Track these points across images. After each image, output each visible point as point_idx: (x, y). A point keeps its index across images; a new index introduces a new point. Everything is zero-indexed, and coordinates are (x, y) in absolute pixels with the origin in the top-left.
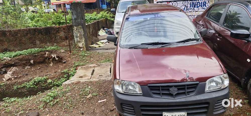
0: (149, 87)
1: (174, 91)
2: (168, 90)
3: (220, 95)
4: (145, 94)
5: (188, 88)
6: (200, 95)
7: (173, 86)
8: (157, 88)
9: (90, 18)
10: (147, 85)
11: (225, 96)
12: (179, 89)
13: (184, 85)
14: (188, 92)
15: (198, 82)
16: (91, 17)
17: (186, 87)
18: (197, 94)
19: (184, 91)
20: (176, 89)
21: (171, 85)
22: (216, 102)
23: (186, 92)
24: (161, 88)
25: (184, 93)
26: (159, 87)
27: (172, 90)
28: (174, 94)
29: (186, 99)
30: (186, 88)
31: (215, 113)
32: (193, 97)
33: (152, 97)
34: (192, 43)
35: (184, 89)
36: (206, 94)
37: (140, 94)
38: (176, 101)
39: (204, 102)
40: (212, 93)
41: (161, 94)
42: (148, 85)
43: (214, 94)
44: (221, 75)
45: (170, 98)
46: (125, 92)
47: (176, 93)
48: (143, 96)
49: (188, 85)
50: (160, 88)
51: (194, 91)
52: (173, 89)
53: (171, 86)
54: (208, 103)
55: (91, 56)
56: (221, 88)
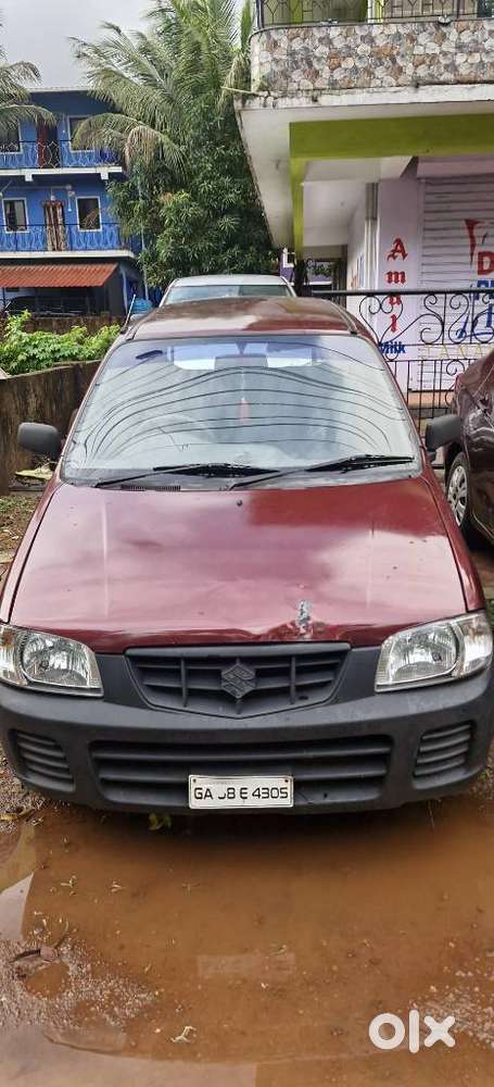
0: (135, 659)
1: (240, 680)
2: (217, 675)
3: (440, 706)
4: (114, 692)
5: (301, 671)
6: (353, 703)
7: (238, 661)
8: (167, 667)
9: (53, 352)
10: (124, 653)
11: (464, 710)
12: (260, 674)
13: (287, 658)
14: (300, 688)
15: (346, 646)
16: (57, 346)
17: (294, 665)
18: (336, 700)
19: (286, 685)
20: (248, 673)
21: (228, 654)
22: (425, 738)
23: (293, 688)
24: (182, 667)
25: (283, 693)
26: (176, 660)
27: (232, 677)
28: (239, 695)
29: (288, 719)
30: (293, 669)
31: (420, 785)
32: (319, 710)
33: (142, 705)
34: (376, 474)
35: (285, 673)
36: (378, 697)
37: (92, 690)
38: (243, 727)
39: (365, 732)
40: (408, 696)
41: (184, 692)
42: (129, 652)
43: (412, 700)
44: (454, 617)
45: (221, 711)
46: (30, 683)
47: (248, 689)
48: (105, 701)
49: (302, 657)
50: (180, 664)
51: (330, 682)
52: (237, 672)
53: (229, 661)
54: (384, 739)
55: (8, 518)
56: (449, 675)
